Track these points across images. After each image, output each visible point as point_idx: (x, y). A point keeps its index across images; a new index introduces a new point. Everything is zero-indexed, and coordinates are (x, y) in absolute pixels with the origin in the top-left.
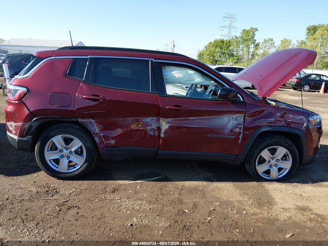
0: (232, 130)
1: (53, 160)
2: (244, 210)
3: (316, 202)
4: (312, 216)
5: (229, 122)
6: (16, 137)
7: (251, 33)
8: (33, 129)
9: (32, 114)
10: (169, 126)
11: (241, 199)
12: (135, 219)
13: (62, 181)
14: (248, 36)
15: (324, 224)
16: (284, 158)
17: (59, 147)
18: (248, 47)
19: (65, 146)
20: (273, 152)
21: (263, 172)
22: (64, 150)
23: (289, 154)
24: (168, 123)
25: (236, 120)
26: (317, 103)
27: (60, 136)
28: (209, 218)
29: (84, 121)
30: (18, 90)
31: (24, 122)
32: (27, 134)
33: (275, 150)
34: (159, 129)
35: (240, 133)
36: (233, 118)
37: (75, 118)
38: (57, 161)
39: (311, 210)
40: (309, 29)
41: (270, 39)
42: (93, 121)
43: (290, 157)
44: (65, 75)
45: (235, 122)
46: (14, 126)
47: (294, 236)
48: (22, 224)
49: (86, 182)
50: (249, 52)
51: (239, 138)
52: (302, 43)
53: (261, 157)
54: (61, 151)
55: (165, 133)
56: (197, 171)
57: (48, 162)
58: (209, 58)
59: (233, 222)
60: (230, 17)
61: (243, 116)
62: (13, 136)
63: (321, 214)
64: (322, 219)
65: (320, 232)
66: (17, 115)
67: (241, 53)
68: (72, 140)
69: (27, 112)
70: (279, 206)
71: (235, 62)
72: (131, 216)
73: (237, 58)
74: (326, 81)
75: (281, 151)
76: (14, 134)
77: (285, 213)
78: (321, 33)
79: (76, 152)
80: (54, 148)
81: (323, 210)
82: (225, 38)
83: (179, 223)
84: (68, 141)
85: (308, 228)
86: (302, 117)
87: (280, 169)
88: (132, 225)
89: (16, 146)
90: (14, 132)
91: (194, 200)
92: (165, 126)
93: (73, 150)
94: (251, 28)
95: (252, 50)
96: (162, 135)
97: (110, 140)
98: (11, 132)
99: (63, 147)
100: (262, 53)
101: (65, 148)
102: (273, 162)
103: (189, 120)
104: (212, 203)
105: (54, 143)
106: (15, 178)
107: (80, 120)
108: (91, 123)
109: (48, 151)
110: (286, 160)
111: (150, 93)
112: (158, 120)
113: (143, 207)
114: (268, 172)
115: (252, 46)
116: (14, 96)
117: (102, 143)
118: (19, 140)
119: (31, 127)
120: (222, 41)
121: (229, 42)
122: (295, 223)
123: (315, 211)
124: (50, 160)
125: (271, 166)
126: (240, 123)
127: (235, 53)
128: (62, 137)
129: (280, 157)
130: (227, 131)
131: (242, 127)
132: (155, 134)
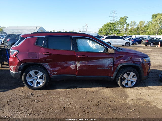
0: (108, 65)
1: (30, 81)
2: (114, 100)
3: (147, 96)
4: (144, 102)
5: (107, 62)
6: (14, 72)
7: (125, 19)
8: (21, 68)
9: (21, 62)
10: (81, 65)
11: (113, 96)
12: (66, 105)
13: (34, 91)
14: (123, 20)
15: (149, 105)
16: (133, 77)
17: (33, 76)
18: (123, 25)
19: (35, 75)
20: (128, 74)
21: (125, 84)
22: (35, 77)
23: (135, 75)
24: (80, 63)
25: (110, 61)
26: (156, 52)
27: (33, 71)
28: (98, 104)
29: (43, 64)
30: (14, 52)
31: (17, 65)
32: (19, 71)
33: (129, 74)
34: (76, 66)
35: (112, 67)
36: (108, 60)
37: (39, 63)
38: (32, 82)
39: (144, 99)
40: (153, 16)
41: (134, 21)
42: (47, 64)
43: (136, 76)
44: (34, 44)
45: (110, 62)
46: (13, 68)
47: (135, 110)
48: (18, 108)
49: (45, 91)
50: (124, 28)
51: (112, 69)
52: (150, 23)
53: (123, 77)
54: (34, 77)
55: (79, 68)
56: (94, 85)
57: (28, 82)
58: (104, 32)
59: (108, 105)
60: (114, 12)
61: (113, 59)
62: (13, 72)
63: (148, 101)
64: (148, 103)
65: (146, 108)
66: (14, 63)
67: (120, 29)
68: (38, 72)
69: (18, 61)
70: (130, 98)
71: (117, 33)
72: (64, 104)
73: (118, 31)
74: (161, 41)
75: (132, 74)
76: (13, 71)
77: (132, 101)
78: (159, 17)
79: (40, 78)
80: (30, 76)
81: (149, 99)
82: (112, 22)
83: (85, 106)
84: (36, 73)
85: (141, 107)
86: (140, 58)
87: (132, 82)
88: (64, 107)
89: (14, 76)
90: (13, 70)
91: (92, 97)
92: (78, 65)
93: (39, 77)
94: (125, 17)
95: (125, 27)
96: (78, 69)
97: (54, 72)
98: (12, 70)
99: (34, 76)
100: (130, 28)
101: (35, 76)
102: (129, 79)
103: (89, 62)
104: (100, 98)
105: (30, 74)
106: (14, 90)
107: (41, 64)
108: (46, 65)
109: (28, 77)
110: (134, 78)
111: (71, 51)
112: (75, 62)
113: (70, 100)
114: (127, 84)
115: (125, 25)
116: (13, 54)
117: (51, 73)
118: (15, 73)
119: (20, 67)
120: (111, 23)
121: (114, 24)
122: (136, 105)
123: (146, 100)
124: (29, 82)
125: (128, 81)
126: (112, 62)
127: (117, 29)
128: (34, 71)
129: (131, 77)
130: (106, 66)
131: (113, 64)
132: (74, 69)
